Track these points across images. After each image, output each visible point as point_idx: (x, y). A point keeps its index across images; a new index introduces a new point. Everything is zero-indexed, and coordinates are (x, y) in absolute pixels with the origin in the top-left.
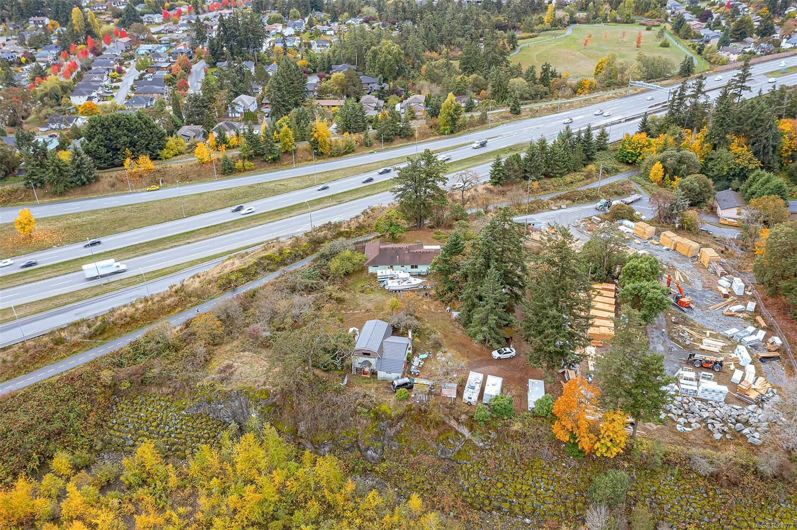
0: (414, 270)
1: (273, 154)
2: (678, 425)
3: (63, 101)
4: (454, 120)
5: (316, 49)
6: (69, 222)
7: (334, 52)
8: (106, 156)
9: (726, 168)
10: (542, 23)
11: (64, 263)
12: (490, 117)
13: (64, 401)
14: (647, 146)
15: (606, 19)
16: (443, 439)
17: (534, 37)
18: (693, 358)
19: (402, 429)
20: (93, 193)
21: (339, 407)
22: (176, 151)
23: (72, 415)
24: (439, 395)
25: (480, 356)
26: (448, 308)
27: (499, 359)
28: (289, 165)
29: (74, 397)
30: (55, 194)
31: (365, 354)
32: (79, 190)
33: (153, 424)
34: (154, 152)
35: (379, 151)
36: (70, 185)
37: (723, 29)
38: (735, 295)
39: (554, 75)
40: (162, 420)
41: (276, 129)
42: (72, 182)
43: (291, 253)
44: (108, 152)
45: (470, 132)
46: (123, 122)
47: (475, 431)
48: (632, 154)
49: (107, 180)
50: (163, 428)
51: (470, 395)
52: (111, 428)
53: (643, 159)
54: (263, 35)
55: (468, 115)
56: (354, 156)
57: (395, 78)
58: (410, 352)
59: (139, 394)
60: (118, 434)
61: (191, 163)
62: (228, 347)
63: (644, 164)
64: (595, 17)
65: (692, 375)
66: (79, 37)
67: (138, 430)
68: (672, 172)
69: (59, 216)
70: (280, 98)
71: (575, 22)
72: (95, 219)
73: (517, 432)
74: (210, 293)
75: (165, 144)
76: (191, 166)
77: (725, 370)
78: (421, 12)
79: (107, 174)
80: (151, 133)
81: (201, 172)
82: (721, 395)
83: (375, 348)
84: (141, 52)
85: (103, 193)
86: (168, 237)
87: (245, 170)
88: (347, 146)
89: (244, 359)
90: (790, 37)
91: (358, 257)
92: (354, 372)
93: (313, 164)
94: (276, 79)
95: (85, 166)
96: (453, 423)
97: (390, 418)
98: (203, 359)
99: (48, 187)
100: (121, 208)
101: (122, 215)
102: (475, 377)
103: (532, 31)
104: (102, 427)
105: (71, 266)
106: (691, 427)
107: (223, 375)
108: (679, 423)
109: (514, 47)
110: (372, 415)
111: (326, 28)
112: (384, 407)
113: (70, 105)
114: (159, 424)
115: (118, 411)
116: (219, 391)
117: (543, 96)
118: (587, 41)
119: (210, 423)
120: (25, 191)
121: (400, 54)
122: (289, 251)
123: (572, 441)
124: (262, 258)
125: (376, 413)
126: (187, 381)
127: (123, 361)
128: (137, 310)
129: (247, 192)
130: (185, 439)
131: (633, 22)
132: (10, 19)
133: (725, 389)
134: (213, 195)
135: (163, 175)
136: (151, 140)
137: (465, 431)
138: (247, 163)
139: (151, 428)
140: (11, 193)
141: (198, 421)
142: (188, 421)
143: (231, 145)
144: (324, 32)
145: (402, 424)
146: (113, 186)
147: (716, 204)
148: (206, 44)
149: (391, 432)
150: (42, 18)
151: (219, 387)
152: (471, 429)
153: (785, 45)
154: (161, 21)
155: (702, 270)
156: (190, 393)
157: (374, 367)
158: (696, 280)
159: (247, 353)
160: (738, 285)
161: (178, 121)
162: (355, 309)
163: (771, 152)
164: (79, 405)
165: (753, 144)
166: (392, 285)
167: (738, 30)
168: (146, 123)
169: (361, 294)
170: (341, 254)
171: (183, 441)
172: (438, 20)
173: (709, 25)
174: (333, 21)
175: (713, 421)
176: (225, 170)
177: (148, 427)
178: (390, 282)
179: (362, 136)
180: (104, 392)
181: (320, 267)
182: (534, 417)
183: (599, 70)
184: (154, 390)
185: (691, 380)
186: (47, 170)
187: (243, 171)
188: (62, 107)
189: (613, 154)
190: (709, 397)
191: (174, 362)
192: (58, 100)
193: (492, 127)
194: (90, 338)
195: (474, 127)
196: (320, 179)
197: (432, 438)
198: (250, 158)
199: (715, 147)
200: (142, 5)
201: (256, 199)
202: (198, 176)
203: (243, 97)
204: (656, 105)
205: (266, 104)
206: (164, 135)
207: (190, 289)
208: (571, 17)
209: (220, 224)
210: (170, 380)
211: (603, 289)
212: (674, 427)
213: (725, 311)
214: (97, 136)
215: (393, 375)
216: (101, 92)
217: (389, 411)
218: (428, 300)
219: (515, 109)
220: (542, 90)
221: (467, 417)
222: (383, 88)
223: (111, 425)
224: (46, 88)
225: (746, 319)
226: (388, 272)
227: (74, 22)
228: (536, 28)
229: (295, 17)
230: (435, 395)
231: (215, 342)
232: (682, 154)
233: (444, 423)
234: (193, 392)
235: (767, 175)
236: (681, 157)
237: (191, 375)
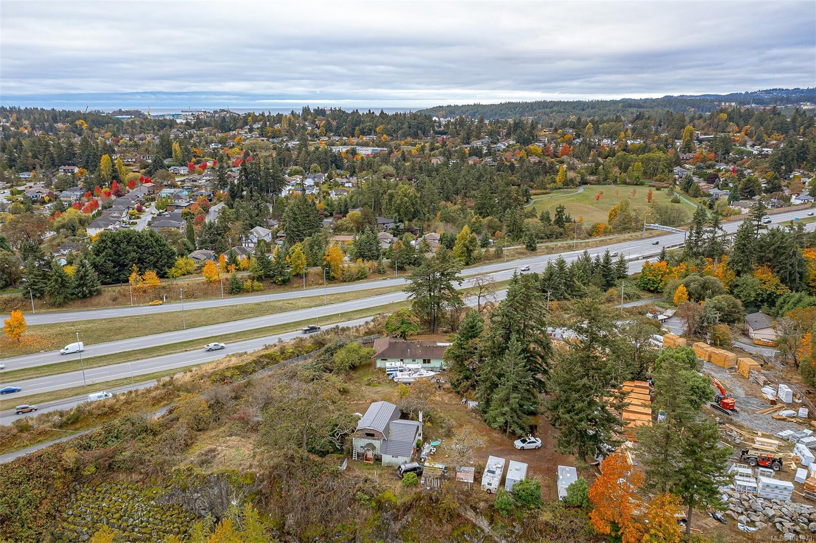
0: (427, 365)
1: (284, 275)
2: (739, 524)
3: (79, 232)
4: (469, 251)
5: (333, 196)
6: (63, 329)
7: (351, 198)
8: (112, 271)
9: (753, 294)
10: (555, 182)
11: (48, 366)
12: (505, 252)
13: (15, 483)
14: (668, 274)
15: (616, 180)
16: (458, 535)
17: (547, 193)
18: (746, 456)
19: (410, 524)
20: (93, 306)
21: (335, 493)
22: (184, 271)
23: (21, 500)
24: (454, 478)
25: (501, 445)
26: (464, 400)
27: (522, 449)
28: (300, 288)
29: (29, 480)
30: (53, 305)
31: (368, 435)
32: (79, 302)
33: (115, 516)
34: (161, 270)
35: (391, 278)
36: (71, 297)
37: (730, 189)
38: (782, 402)
39: (568, 220)
40: (126, 511)
41: (288, 254)
42: (73, 294)
43: (293, 353)
44: (114, 267)
45: (486, 264)
46: (133, 239)
47: (496, 524)
48: (654, 281)
49: (109, 294)
50: (127, 521)
51: (490, 481)
52: (65, 520)
53: (665, 284)
54: (283, 183)
55: (483, 250)
56: (366, 282)
57: (410, 220)
58: (421, 438)
59: (104, 481)
60: (72, 527)
61: (198, 282)
62: (213, 433)
63: (667, 290)
64: (605, 180)
65: (749, 471)
66: (105, 181)
67: (97, 523)
68: (696, 296)
69: (53, 324)
70: (296, 228)
71: (586, 184)
72: (90, 328)
73: (547, 524)
74: (201, 388)
75: (174, 263)
76: (199, 284)
77: (786, 469)
78: (437, 170)
79: (110, 288)
80: (161, 251)
81: (208, 290)
82: (786, 493)
83: (381, 428)
84: (164, 195)
85: (105, 306)
86: (164, 346)
87: (253, 291)
88: (359, 271)
89: (230, 443)
90: (799, 195)
91: (365, 351)
92: (355, 457)
93: (323, 287)
94: (292, 210)
95: (88, 278)
96: (470, 515)
97: (395, 507)
98: (182, 442)
99: (47, 298)
100: (120, 319)
101: (118, 325)
102: (494, 462)
103: (545, 189)
104: (55, 519)
105: (56, 369)
106: (755, 526)
107: (204, 457)
108: (741, 522)
109: (528, 200)
110: (374, 504)
111: (345, 180)
112: (388, 495)
113: (85, 235)
114: (122, 516)
115: (77, 500)
116: (196, 477)
117: (559, 236)
118: (598, 197)
119: (182, 515)
120: (23, 301)
121: (416, 197)
122: (291, 350)
123: (613, 534)
124: (262, 356)
125: (379, 502)
126: (162, 464)
127: (92, 443)
128: (117, 401)
129: (253, 309)
130: (150, 534)
131: (642, 184)
132: (41, 167)
133: (789, 484)
134: (218, 310)
135: (168, 292)
136: (160, 258)
137: (484, 523)
138: (256, 283)
139: (112, 521)
140: (6, 302)
141: (168, 513)
142: (157, 512)
143: (242, 267)
144: (343, 184)
145: (409, 517)
146: (115, 299)
147: (747, 326)
148: (226, 190)
149: (396, 527)
150: (72, 167)
151: (197, 471)
152: (492, 521)
153: (794, 200)
154: (187, 173)
155: (742, 380)
156: (164, 480)
157: (378, 452)
158: (737, 388)
159: (234, 437)
160: (785, 392)
161: (191, 247)
162: (359, 400)
163: (797, 279)
164: (32, 491)
165: (778, 272)
166: (401, 377)
167: (746, 189)
168: (157, 241)
169: (367, 387)
170: (347, 346)
171: (148, 536)
172: (453, 175)
173: (717, 185)
174: (351, 176)
175: (781, 519)
176: (233, 289)
177: (108, 520)
178: (399, 373)
179: (376, 263)
180: (64, 477)
181: (324, 361)
182: (566, 508)
183: (612, 217)
184: (122, 476)
185: (748, 476)
186: (49, 280)
187: (252, 291)
188: (77, 237)
189: (634, 282)
190: (771, 496)
191: (149, 445)
192: (73, 231)
193: (507, 261)
194: (61, 427)
195: (489, 260)
196: (330, 300)
197: (445, 535)
198: (259, 279)
199: (738, 274)
200: (169, 159)
201: (262, 315)
202: (204, 294)
203: (258, 228)
204: (672, 246)
205: (281, 237)
206: (174, 254)
207: (180, 383)
208: (582, 178)
209: (221, 336)
210: (142, 464)
211: (636, 386)
212: (735, 525)
213: (775, 415)
214: (106, 251)
215: (400, 460)
216: (118, 227)
217: (394, 499)
218: (442, 392)
219: (531, 246)
220: (558, 231)
221: (487, 506)
222: (398, 226)
223: (66, 516)
224: (64, 219)
225: (800, 424)
226: (398, 364)
227: (102, 167)
228: (548, 186)
229: (315, 171)
230: (449, 479)
231: (199, 426)
232: (706, 280)
233: (459, 516)
234: (167, 478)
235: (797, 295)
236: (705, 283)
237: (168, 458)
